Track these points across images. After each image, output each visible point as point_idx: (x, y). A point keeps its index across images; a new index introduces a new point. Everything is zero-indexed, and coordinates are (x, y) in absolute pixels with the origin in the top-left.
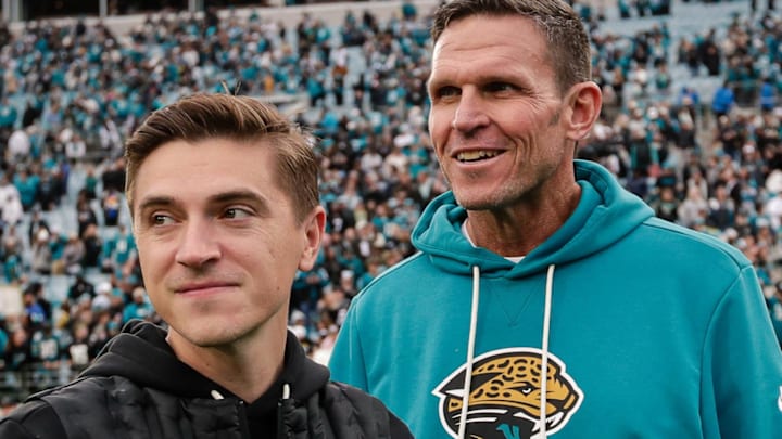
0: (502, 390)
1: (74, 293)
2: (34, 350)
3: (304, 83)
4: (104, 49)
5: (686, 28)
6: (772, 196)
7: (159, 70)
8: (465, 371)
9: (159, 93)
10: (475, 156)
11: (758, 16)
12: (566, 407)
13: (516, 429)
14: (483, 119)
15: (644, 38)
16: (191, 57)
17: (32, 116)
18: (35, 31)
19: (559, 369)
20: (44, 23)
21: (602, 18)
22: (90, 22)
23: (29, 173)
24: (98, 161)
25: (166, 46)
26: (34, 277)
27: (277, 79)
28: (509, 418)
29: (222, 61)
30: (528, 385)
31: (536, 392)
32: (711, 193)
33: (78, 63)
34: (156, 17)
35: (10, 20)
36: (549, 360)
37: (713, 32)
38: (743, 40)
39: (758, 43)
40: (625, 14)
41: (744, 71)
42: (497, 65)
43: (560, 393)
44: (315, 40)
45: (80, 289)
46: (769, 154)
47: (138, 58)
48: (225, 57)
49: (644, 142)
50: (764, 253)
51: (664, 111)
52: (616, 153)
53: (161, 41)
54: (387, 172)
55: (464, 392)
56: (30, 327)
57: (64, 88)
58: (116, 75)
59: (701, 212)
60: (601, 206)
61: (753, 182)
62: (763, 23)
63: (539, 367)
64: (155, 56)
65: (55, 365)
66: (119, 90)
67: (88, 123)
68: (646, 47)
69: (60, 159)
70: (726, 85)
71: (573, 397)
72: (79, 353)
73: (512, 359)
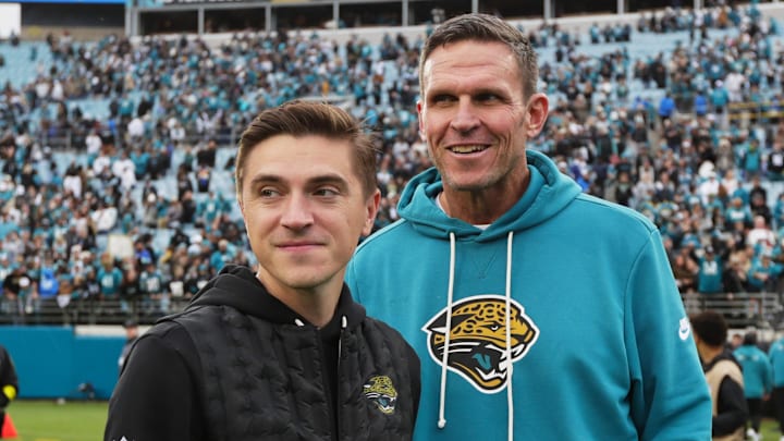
0: (475, 328)
1: (175, 242)
2: (142, 286)
3: (351, 87)
4: (201, 58)
5: (641, 52)
6: (703, 180)
7: (242, 74)
8: (446, 313)
9: (242, 93)
10: (469, 150)
11: (696, 44)
12: (526, 340)
13: (487, 358)
14: (476, 122)
15: (608, 58)
16: (267, 65)
17: (145, 108)
18: (149, 44)
19: (519, 311)
20: (156, 38)
21: (577, 43)
22: (191, 37)
23: (143, 150)
24: (194, 143)
25: (248, 57)
26: (144, 230)
27: (331, 82)
28: (482, 349)
29: (290, 69)
30: (496, 324)
31: (502, 329)
32: (657, 178)
33: (181, 68)
34: (241, 35)
35: (131, 35)
36: (512, 305)
37: (661, 55)
38: (684, 62)
39: (695, 64)
40: (595, 41)
41: (684, 85)
42: (489, 80)
43: (522, 330)
44: (360, 54)
45: (179, 239)
46: (702, 149)
47: (226, 66)
48: (292, 66)
49: (606, 138)
50: (696, 223)
51: (623, 114)
52: (586, 146)
53: (243, 53)
54: (412, 156)
55: (446, 330)
56: (140, 267)
57: (170, 87)
58: (209, 78)
59: (649, 192)
60: (546, 186)
61: (689, 170)
62: (699, 49)
63: (504, 310)
64: (240, 64)
65: (159, 296)
66: (212, 89)
67: (186, 113)
68: (610, 66)
69: (166, 140)
70: (668, 96)
71: (531, 333)
72: (177, 288)
73: (483, 304)
